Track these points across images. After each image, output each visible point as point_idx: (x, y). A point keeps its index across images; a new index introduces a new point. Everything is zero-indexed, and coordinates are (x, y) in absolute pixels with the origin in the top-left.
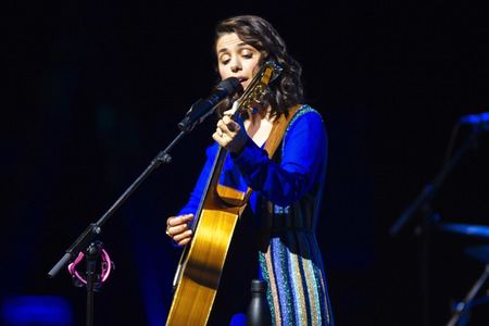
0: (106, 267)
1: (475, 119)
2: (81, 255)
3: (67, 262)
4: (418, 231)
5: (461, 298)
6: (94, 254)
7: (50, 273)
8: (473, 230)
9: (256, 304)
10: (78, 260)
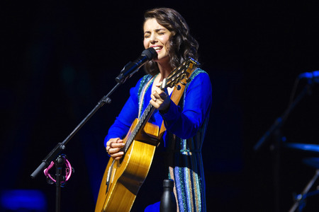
0: (68, 171)
1: (309, 75)
2: (52, 163)
3: (43, 168)
4: (272, 147)
5: (300, 192)
6: (61, 163)
7: (32, 175)
8: (308, 147)
9: (167, 195)
10: (50, 166)
